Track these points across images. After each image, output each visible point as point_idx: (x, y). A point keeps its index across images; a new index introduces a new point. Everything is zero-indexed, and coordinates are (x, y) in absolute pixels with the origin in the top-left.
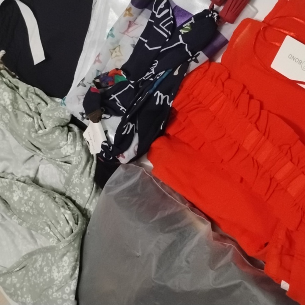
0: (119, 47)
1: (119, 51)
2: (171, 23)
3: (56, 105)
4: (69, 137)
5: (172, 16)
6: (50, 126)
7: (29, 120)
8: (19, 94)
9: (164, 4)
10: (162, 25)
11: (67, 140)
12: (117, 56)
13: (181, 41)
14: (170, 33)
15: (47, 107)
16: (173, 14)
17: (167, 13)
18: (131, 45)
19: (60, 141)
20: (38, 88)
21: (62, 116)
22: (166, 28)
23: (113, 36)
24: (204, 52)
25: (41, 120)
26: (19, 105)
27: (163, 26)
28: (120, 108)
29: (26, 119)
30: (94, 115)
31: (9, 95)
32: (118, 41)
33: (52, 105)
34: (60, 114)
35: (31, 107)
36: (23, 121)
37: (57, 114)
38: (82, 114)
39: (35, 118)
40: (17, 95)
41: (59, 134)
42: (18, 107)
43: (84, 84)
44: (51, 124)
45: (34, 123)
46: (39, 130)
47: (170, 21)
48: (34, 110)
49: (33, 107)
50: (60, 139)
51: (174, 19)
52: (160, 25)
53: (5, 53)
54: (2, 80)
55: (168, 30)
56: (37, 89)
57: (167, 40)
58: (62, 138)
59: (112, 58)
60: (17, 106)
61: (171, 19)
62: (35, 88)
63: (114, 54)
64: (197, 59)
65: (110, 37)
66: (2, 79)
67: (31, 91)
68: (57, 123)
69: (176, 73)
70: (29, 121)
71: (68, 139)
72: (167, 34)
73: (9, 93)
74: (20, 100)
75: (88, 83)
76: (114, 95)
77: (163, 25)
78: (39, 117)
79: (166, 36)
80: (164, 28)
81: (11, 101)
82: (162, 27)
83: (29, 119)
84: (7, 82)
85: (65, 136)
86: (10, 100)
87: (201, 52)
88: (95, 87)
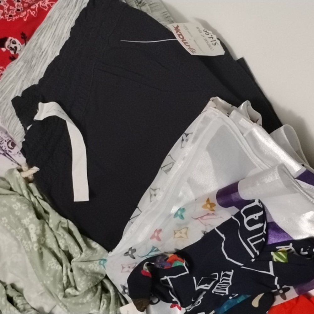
0: (186, 229)
1: (186, 233)
2: (263, 240)
3: (91, 253)
4: (102, 304)
5: (265, 232)
6: (82, 286)
7: (57, 267)
8: (48, 224)
9: (259, 217)
10: (250, 240)
11: (99, 308)
12: (181, 237)
13: (272, 273)
14: (258, 253)
15: (81, 254)
16: (266, 230)
17: (260, 228)
18: (202, 231)
19: (91, 309)
20: (73, 222)
21: (96, 268)
22: (254, 245)
23: (182, 217)
24: (295, 288)
25: (71, 271)
26: (46, 239)
27: (252, 243)
28: (173, 298)
29: (53, 265)
30: (139, 302)
31: (37, 229)
32: (187, 223)
33: (87, 254)
34: (95, 266)
35: (61, 244)
36: (49, 265)
37: (91, 266)
38: (124, 288)
39: (64, 266)
40: (46, 226)
41: (91, 298)
42: (45, 242)
43: (133, 255)
44: (83, 285)
45: (62, 274)
46: (67, 287)
47: (262, 238)
48: (64, 248)
49: (62, 245)
50: (92, 306)
51: (266, 236)
52: (248, 240)
53: (39, 170)
54: (29, 199)
55: (257, 250)
56: (71, 223)
57: (253, 260)
58: (94, 305)
59: (174, 238)
60: (44, 239)
61: (263, 235)
62: (69, 221)
63: (178, 235)
64: (285, 295)
65: (178, 218)
66: (30, 197)
67: (63, 226)
68: (90, 285)
69: (255, 303)
70: (56, 269)
71: (101, 307)
72: (255, 254)
73: (36, 226)
74: (48, 234)
75: (138, 256)
76: (167, 276)
77: (252, 241)
78: (69, 264)
79: (253, 256)
80: (252, 245)
81: (38, 237)
82: (250, 242)
83: (56, 265)
84: (35, 204)
85: (98, 303)
86: (37, 235)
87: (292, 288)
88: (148, 271)
